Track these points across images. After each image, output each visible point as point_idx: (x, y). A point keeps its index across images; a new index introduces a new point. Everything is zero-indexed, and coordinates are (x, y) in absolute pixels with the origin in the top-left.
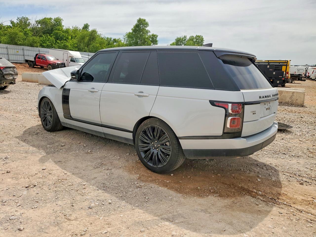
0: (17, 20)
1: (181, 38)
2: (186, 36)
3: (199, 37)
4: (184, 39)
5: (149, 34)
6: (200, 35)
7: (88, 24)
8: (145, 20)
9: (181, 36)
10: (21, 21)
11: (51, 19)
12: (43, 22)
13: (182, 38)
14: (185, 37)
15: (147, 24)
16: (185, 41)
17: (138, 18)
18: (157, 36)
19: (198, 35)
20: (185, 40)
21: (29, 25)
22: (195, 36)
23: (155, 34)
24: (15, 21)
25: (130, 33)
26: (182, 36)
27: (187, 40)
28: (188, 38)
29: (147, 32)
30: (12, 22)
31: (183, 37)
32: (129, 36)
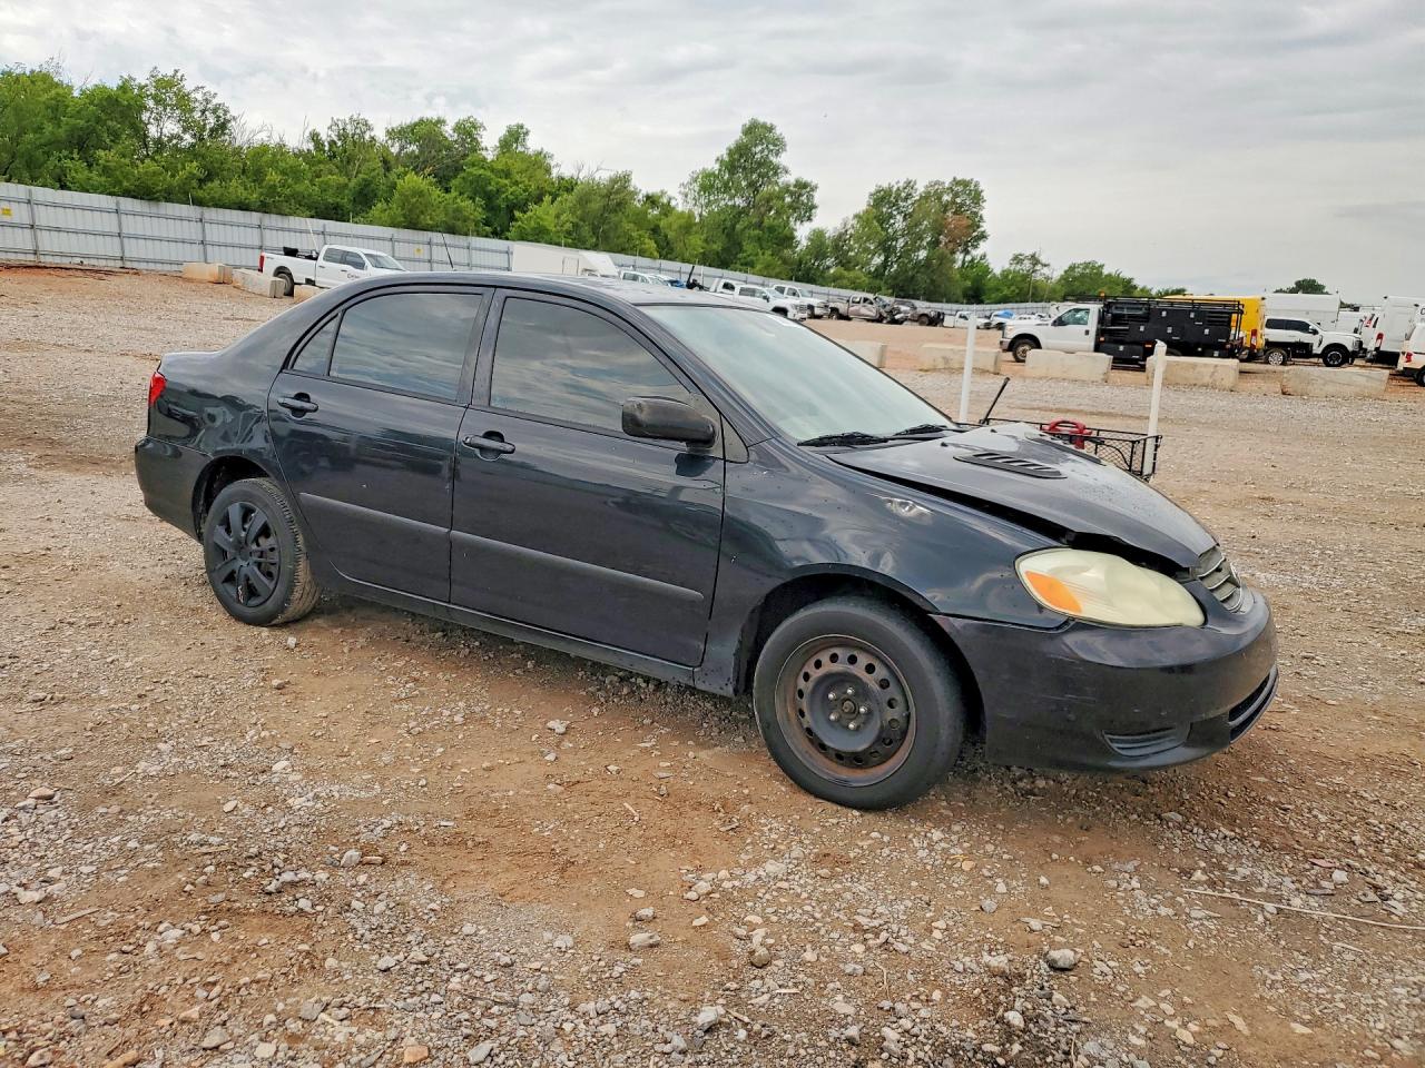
0: (330, 128)
1: (895, 189)
2: (915, 183)
3: (965, 184)
4: (903, 195)
5: (782, 180)
6: (968, 179)
7: (522, 127)
8: (771, 129)
9: (893, 183)
10: (343, 136)
11: (440, 122)
13: (898, 189)
14: (909, 185)
15: (778, 145)
16: (909, 202)
17: (746, 121)
18: (814, 189)
19: (959, 178)
20: (909, 196)
21: (370, 146)
22: (947, 181)
23: (806, 178)
24: (325, 135)
25: (708, 175)
26: (898, 182)
27: (918, 198)
28: (920, 188)
29: (776, 170)
30: (315, 137)
31: (901, 185)
32: (707, 184)
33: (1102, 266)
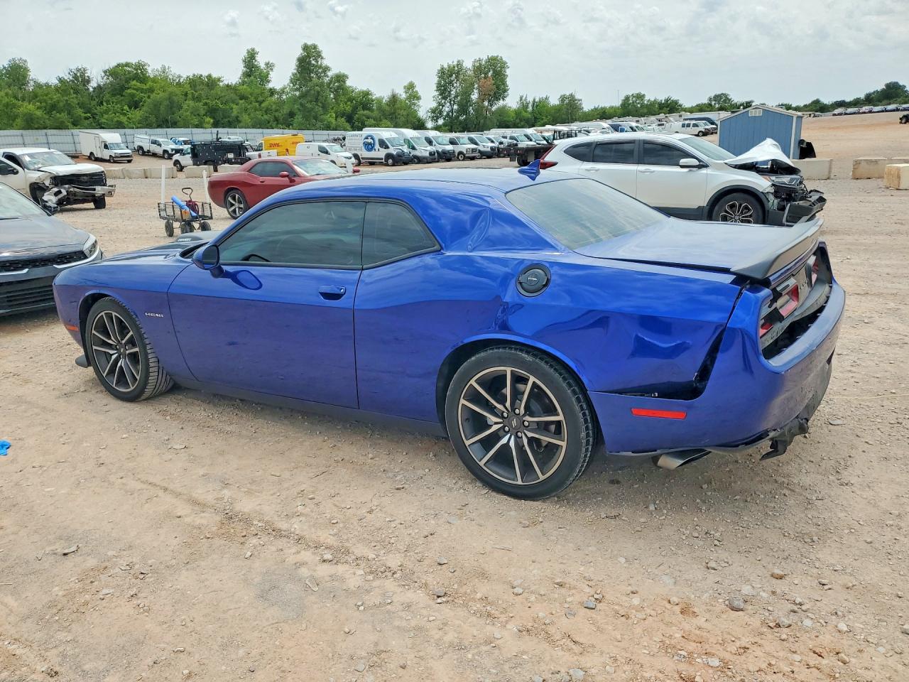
0: (69, 74)
1: (451, 67)
2: (464, 61)
3: (494, 59)
4: (457, 69)
5: (330, 74)
6: (496, 55)
8: (315, 47)
10: (75, 77)
11: (127, 65)
12: (112, 73)
14: (459, 64)
17: (302, 44)
18: (347, 77)
19: (490, 56)
20: (460, 70)
21: (88, 81)
22: (485, 58)
23: (341, 72)
24: (68, 77)
25: (294, 75)
26: (452, 63)
27: (466, 70)
29: (326, 69)
30: (61, 80)
32: (295, 80)
33: (644, 96)
